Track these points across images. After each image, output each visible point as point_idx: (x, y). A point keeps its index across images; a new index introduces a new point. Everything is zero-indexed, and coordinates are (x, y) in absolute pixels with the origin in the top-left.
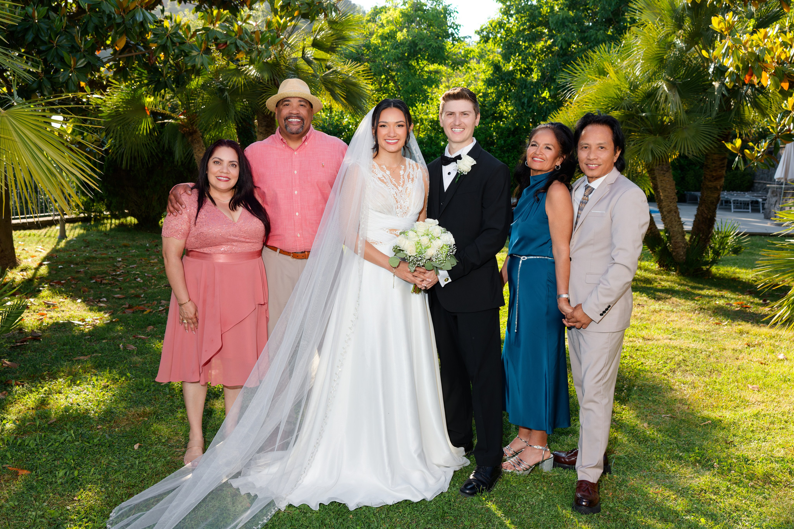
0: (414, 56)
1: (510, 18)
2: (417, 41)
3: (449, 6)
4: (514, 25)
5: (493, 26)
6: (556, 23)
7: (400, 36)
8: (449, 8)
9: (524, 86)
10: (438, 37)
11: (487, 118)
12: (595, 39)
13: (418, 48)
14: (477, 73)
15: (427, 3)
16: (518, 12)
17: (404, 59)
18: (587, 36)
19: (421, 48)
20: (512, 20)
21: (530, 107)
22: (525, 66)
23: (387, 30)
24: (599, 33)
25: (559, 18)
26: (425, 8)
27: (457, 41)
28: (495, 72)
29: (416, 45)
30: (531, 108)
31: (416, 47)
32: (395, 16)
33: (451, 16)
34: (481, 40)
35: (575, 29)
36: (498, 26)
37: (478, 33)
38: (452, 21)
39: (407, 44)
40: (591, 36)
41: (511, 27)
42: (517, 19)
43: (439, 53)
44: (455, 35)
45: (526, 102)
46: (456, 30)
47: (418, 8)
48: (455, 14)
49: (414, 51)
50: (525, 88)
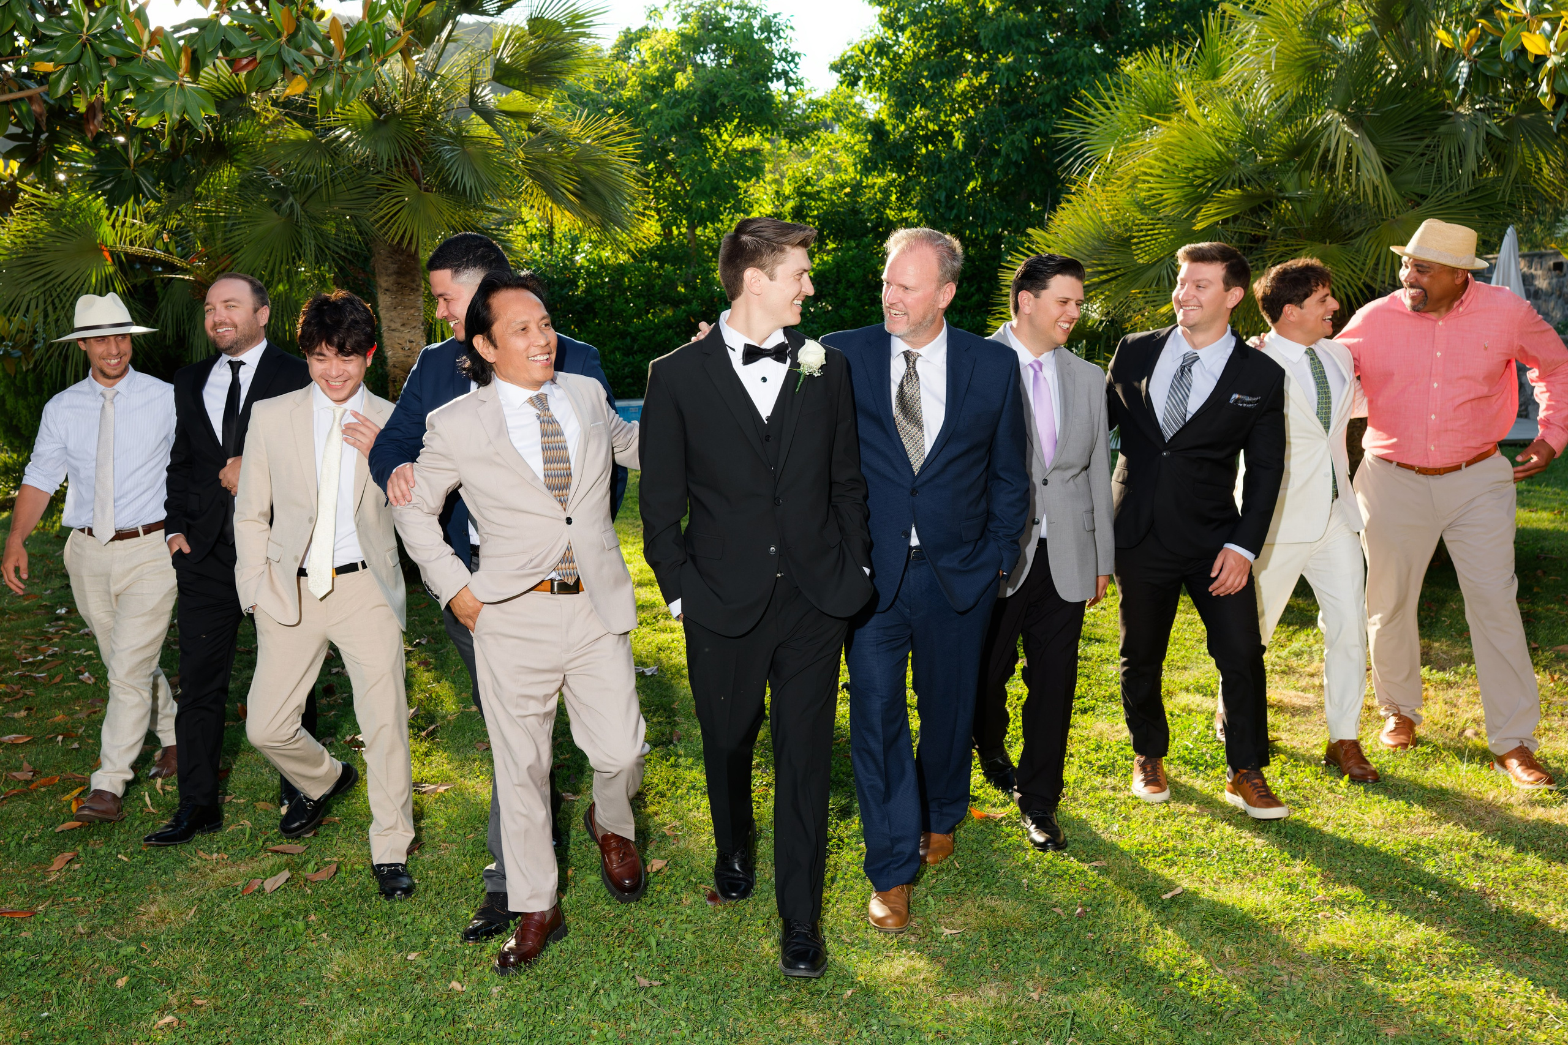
0: (711, 120)
1: (899, 34)
2: (716, 89)
3: (775, 16)
4: (907, 49)
5: (866, 51)
6: (995, 36)
7: (682, 81)
8: (776, 20)
9: (936, 167)
10: (758, 80)
11: (865, 235)
12: (1074, 65)
13: (718, 103)
14: (834, 151)
15: (731, 15)
16: (915, 20)
17: (692, 128)
18: (1057, 62)
19: (726, 102)
20: (903, 38)
21: (951, 208)
22: (937, 128)
23: (653, 70)
24: (1081, 54)
25: (998, 28)
26: (726, 24)
27: (795, 85)
28: (873, 144)
29: (714, 97)
30: (955, 211)
31: (715, 102)
32: (668, 41)
33: (780, 37)
34: (842, 83)
35: (1033, 48)
36: (875, 50)
37: (835, 68)
38: (784, 46)
39: (696, 97)
40: (1065, 61)
41: (901, 51)
42: (913, 34)
43: (761, 110)
44: (791, 74)
45: (943, 199)
46: (792, 65)
47: (713, 24)
48: (788, 31)
49: (711, 109)
50: (939, 171)
